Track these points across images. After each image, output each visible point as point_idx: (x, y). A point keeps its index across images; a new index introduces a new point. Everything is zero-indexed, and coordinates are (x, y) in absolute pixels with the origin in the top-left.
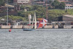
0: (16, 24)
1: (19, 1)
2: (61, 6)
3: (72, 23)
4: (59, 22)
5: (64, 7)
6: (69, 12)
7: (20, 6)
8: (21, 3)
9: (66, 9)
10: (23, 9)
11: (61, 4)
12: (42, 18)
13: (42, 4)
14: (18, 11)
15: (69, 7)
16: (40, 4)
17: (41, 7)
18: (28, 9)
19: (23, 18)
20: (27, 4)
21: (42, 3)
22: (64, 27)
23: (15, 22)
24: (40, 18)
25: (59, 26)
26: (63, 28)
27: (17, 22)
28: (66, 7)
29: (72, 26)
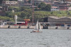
0: (3, 24)
1: (7, 2)
2: (47, 8)
3: (56, 24)
4: (44, 23)
5: (50, 9)
6: (54, 14)
7: (8, 7)
8: (9, 5)
9: (52, 11)
10: (11, 10)
11: (47, 6)
12: (28, 19)
13: (29, 6)
14: (6, 12)
15: (54, 9)
16: (27, 5)
17: (28, 8)
18: (16, 10)
19: (11, 18)
20: (15, 5)
21: (29, 4)
22: (49, 28)
23: (2, 21)
24: (27, 19)
25: (43, 27)
26: (47, 28)
27: (4, 22)
28: (52, 9)
29: (56, 27)
